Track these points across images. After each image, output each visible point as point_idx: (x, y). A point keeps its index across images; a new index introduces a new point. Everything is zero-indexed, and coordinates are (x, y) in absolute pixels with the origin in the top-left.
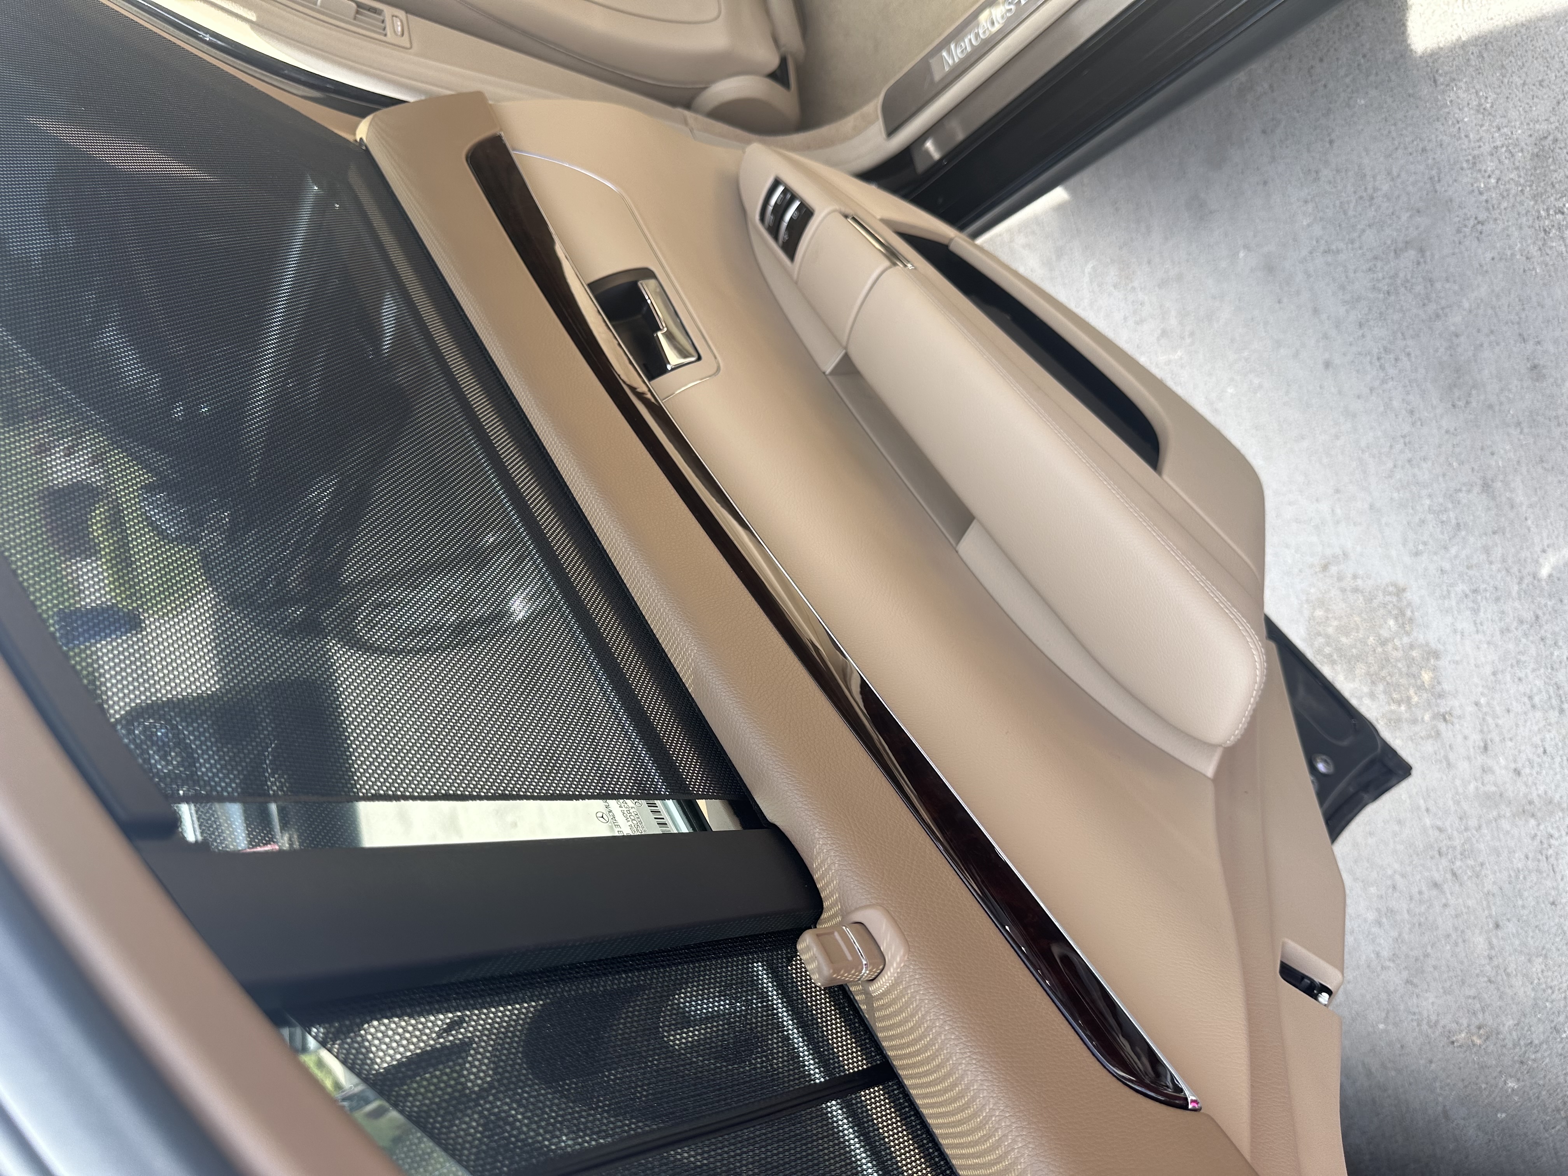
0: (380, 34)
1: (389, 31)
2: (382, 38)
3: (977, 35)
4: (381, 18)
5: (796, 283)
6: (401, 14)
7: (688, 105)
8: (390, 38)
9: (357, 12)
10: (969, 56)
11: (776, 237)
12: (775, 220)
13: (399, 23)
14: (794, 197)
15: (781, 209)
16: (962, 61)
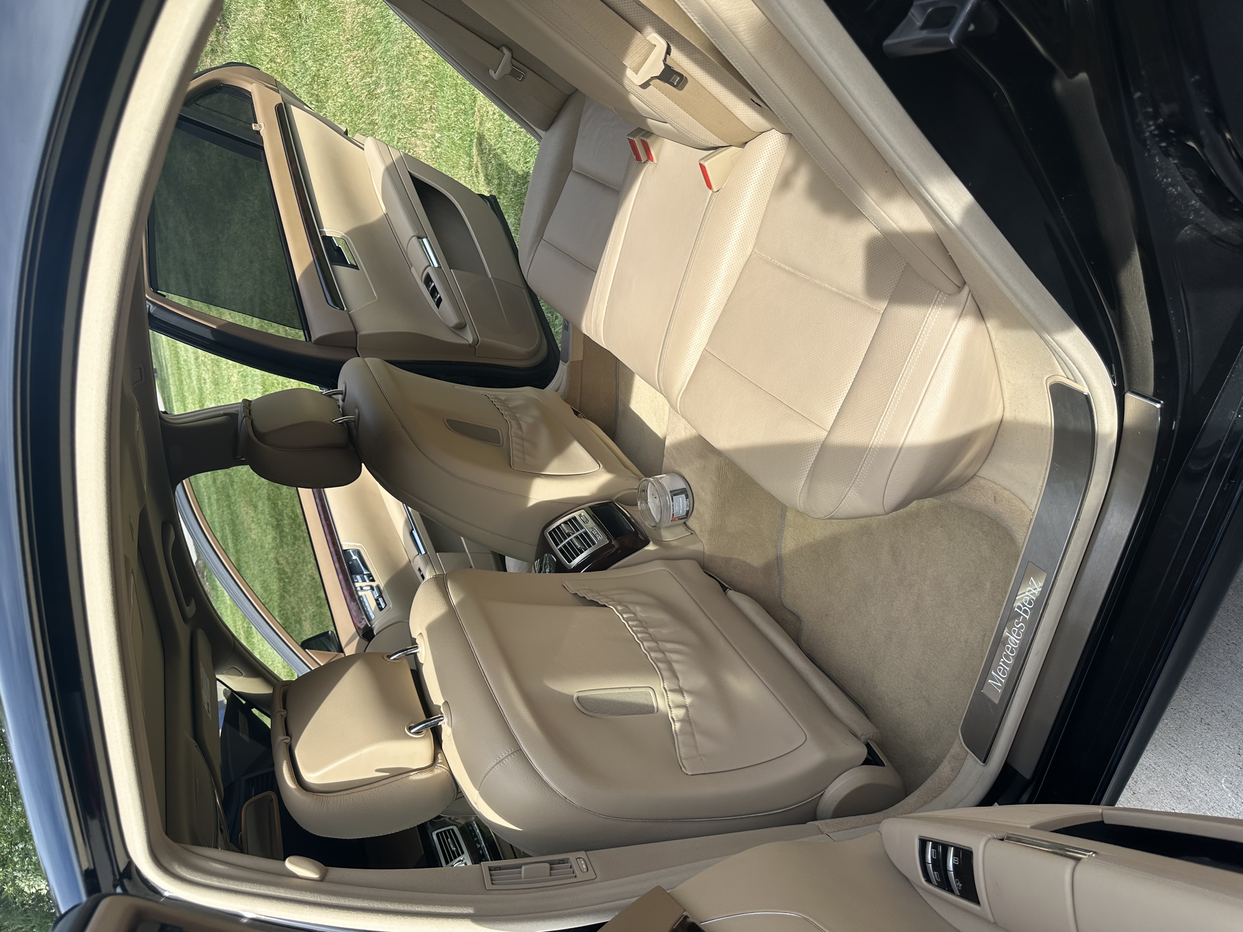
0: (571, 877)
1: (577, 873)
2: (574, 880)
3: (1007, 657)
4: (569, 864)
5: (995, 923)
6: (582, 854)
7: (815, 818)
8: (580, 877)
9: (551, 869)
10: (1011, 674)
11: (951, 891)
12: (940, 875)
13: (583, 862)
14: (946, 847)
15: (940, 863)
16: (1008, 680)
